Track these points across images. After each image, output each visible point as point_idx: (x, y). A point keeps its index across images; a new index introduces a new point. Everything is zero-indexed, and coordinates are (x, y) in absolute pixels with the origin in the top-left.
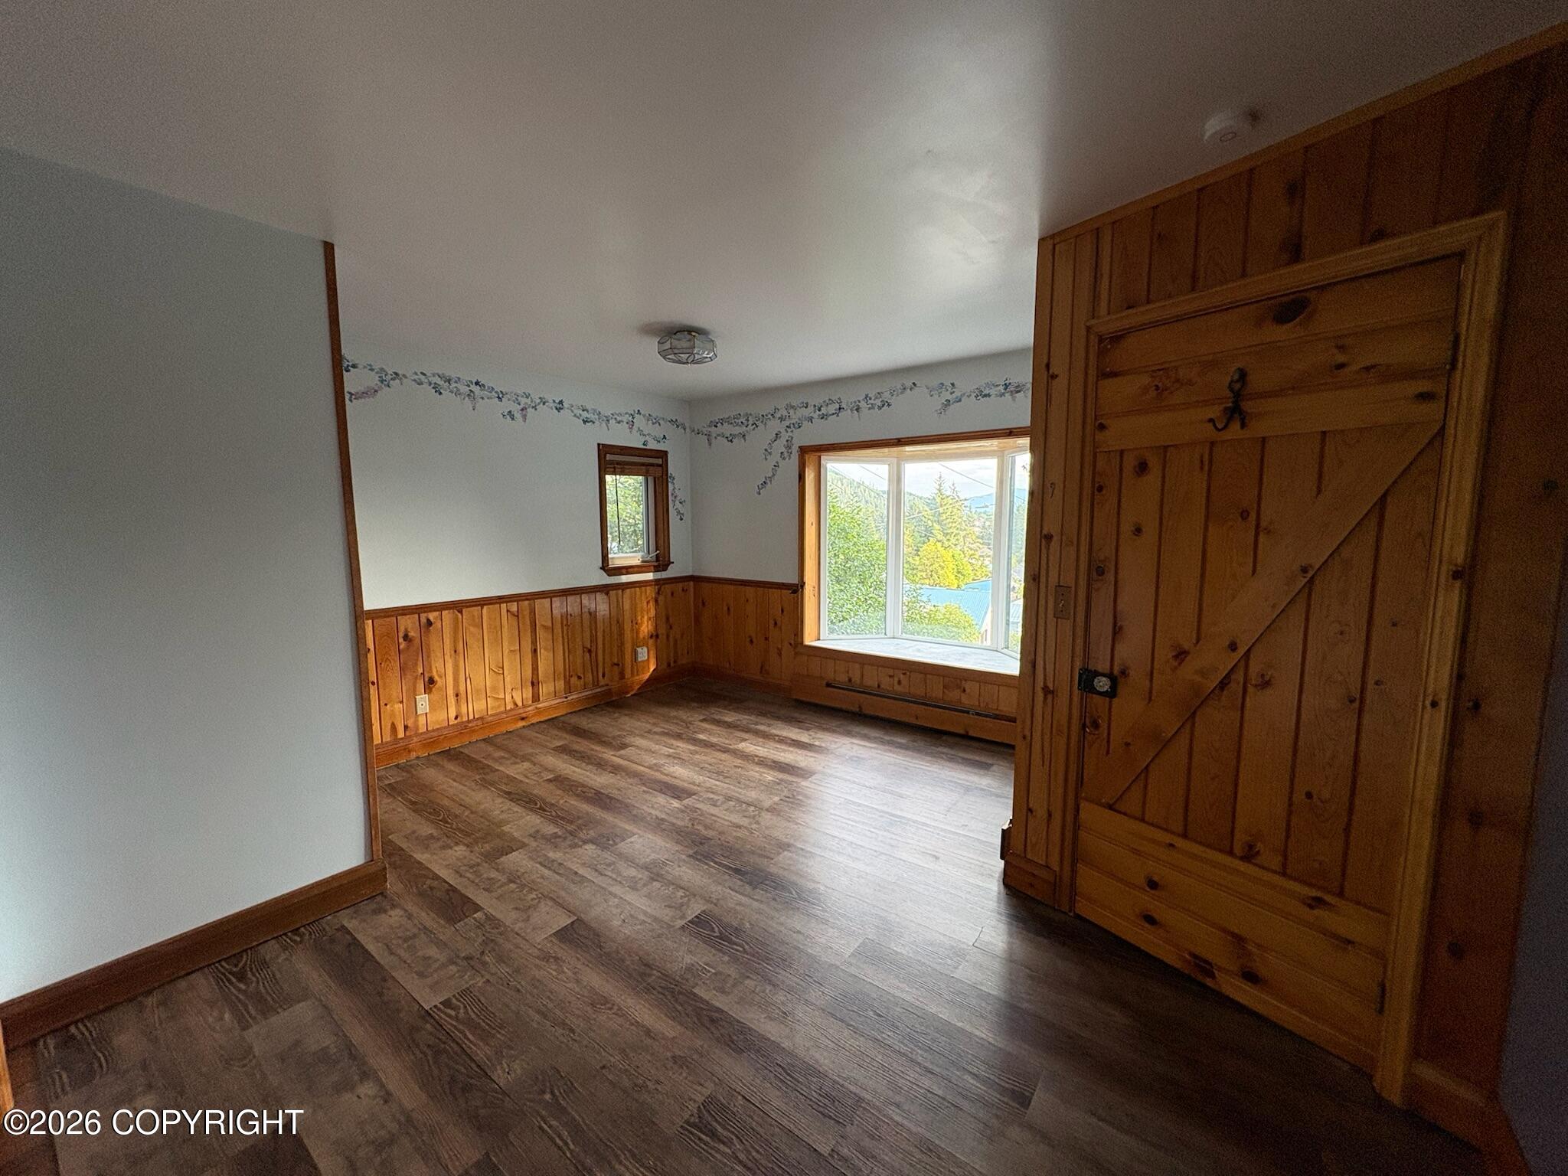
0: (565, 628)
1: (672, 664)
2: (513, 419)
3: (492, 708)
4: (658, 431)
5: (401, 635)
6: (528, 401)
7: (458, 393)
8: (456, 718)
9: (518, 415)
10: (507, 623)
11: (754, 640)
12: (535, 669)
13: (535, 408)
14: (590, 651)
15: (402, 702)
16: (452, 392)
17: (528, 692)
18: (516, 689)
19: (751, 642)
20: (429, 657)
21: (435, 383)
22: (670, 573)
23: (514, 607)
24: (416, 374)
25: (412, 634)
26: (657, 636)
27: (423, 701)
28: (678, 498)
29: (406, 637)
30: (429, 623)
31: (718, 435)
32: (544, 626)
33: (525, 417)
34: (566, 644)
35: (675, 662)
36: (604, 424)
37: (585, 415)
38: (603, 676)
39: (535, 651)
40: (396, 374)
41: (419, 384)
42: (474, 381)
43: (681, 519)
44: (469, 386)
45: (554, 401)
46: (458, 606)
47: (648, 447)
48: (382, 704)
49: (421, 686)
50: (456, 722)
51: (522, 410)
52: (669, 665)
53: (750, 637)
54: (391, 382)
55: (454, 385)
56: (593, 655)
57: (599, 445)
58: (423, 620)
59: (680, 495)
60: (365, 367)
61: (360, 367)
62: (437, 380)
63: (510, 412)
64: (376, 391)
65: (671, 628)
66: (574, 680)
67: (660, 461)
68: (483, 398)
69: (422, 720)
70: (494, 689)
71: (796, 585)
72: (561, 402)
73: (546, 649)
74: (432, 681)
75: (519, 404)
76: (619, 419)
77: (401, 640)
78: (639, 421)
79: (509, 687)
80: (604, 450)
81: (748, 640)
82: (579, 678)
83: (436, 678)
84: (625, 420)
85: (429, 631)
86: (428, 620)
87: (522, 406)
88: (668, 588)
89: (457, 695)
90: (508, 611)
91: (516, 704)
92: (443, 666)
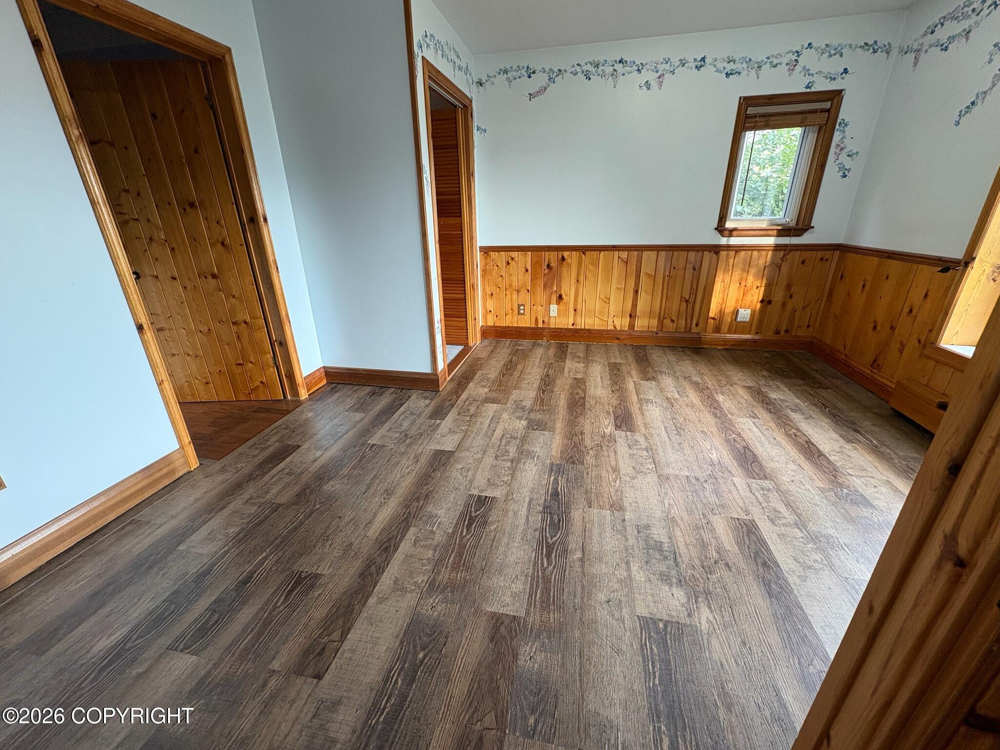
0: (667, 278)
1: (782, 333)
2: (649, 89)
3: (597, 325)
4: (835, 65)
5: (546, 264)
6: (667, 66)
7: (603, 75)
8: (573, 325)
9: (654, 84)
10: (617, 269)
11: (878, 327)
12: (634, 305)
13: (673, 72)
14: (687, 301)
15: (542, 306)
16: (599, 75)
17: (626, 321)
18: (618, 317)
19: (875, 328)
20: (560, 281)
21: (587, 71)
22: (806, 239)
23: (624, 255)
24: (573, 66)
25: (553, 265)
26: (770, 302)
27: (554, 309)
28: (846, 150)
29: (548, 266)
30: (563, 259)
31: (930, 46)
32: (647, 274)
33: (660, 84)
34: (665, 291)
35: (786, 331)
36: (753, 72)
37: (730, 67)
38: (697, 325)
39: (636, 292)
40: (560, 70)
41: (575, 75)
42: (618, 59)
43: (844, 176)
44: (613, 66)
45: (695, 60)
46: (583, 250)
47: (813, 89)
48: (532, 305)
49: (554, 298)
50: (572, 327)
51: (659, 77)
52: (777, 332)
53: (875, 322)
54: (556, 78)
55: (601, 68)
56: (690, 306)
57: (741, 97)
58: (560, 256)
59: (850, 146)
60: (541, 71)
61: (537, 72)
62: (589, 68)
63: (647, 82)
64: (546, 89)
65: (791, 297)
66: (667, 322)
67: (827, 105)
68: (624, 74)
69: (552, 321)
70: (601, 312)
71: (956, 263)
72: (703, 59)
73: (646, 292)
74: (560, 297)
75: (657, 72)
76: (775, 61)
77: (546, 267)
78: (808, 59)
79: (612, 313)
80: (746, 102)
81: (873, 325)
82: (673, 321)
83: (564, 296)
84: (785, 60)
85: (562, 264)
86: (563, 257)
87: (659, 74)
88: (797, 256)
89: (575, 310)
90: (619, 257)
91: (615, 326)
92: (568, 289)
